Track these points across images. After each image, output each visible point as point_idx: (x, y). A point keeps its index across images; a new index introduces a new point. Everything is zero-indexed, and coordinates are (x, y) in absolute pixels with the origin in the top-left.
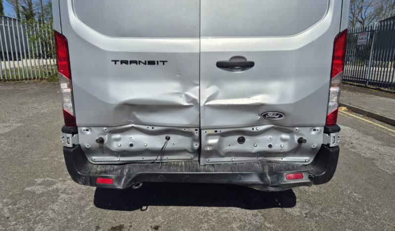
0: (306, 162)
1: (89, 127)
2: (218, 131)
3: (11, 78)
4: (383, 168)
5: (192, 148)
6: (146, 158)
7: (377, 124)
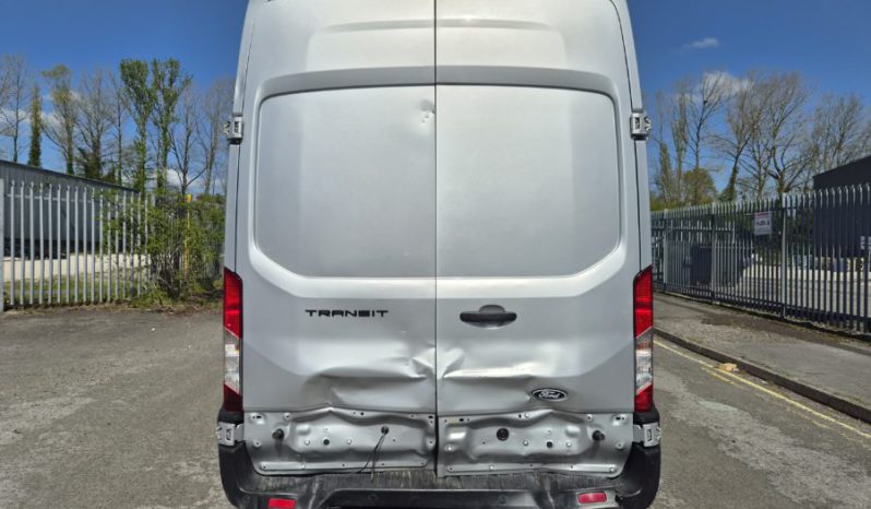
0: (611, 472)
1: (262, 412)
2: (465, 419)
3: (59, 300)
4: (786, 490)
5: (425, 447)
6: (349, 465)
7: (793, 402)
